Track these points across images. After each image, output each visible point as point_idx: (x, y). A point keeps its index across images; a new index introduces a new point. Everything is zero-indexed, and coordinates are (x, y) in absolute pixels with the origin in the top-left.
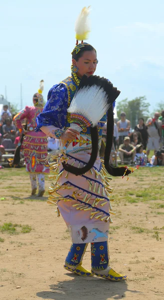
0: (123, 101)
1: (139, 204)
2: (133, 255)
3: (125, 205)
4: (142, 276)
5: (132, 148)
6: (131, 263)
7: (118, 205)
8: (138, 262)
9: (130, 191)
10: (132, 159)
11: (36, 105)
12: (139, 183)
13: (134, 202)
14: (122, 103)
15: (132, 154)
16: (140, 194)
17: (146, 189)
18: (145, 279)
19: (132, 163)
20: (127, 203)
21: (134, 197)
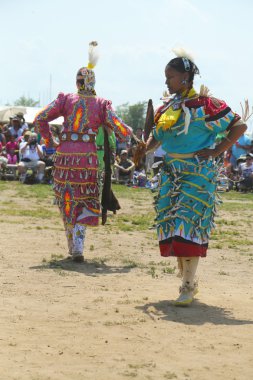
0: (124, 105)
1: (135, 233)
2: (121, 293)
3: (118, 233)
4: (131, 320)
5: (130, 165)
6: (119, 303)
7: (109, 233)
8: (128, 302)
9: (125, 217)
10: (130, 177)
11: (81, 91)
12: (136, 207)
13: (128, 230)
14: (122, 108)
15: (130, 171)
16: (136, 220)
17: (143, 215)
18: (135, 323)
19: (129, 182)
20: (120, 231)
21: (129, 224)
